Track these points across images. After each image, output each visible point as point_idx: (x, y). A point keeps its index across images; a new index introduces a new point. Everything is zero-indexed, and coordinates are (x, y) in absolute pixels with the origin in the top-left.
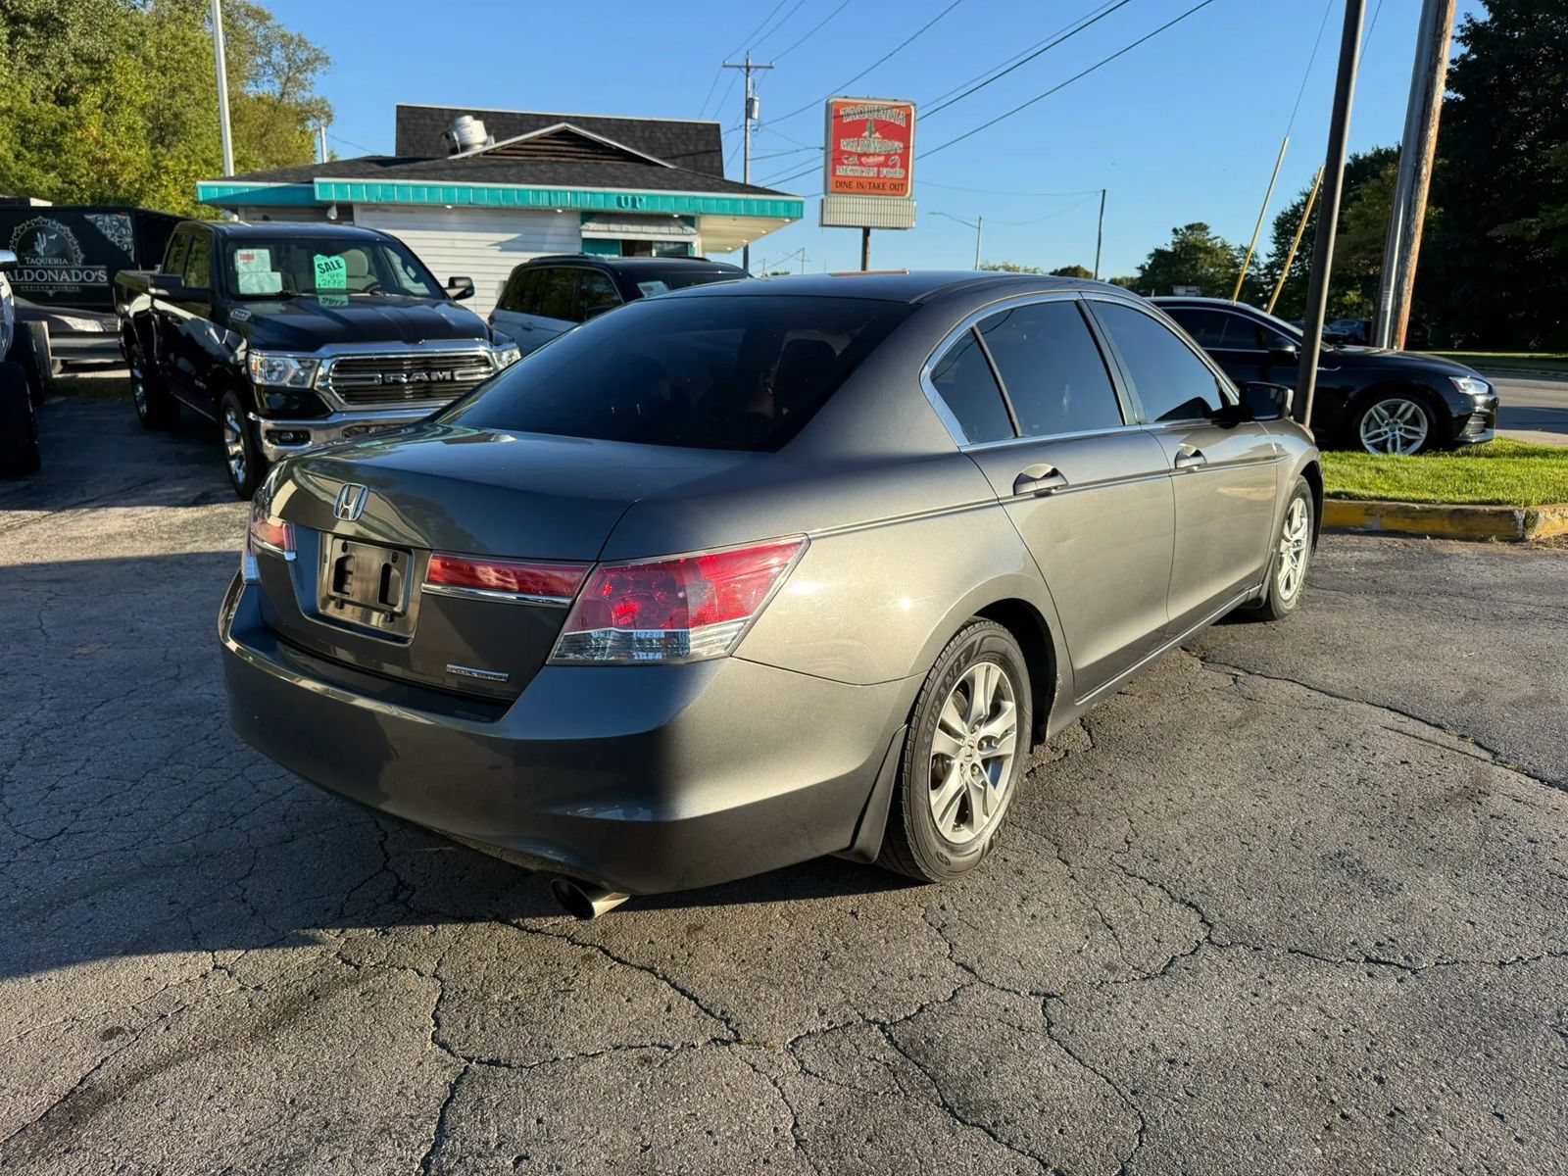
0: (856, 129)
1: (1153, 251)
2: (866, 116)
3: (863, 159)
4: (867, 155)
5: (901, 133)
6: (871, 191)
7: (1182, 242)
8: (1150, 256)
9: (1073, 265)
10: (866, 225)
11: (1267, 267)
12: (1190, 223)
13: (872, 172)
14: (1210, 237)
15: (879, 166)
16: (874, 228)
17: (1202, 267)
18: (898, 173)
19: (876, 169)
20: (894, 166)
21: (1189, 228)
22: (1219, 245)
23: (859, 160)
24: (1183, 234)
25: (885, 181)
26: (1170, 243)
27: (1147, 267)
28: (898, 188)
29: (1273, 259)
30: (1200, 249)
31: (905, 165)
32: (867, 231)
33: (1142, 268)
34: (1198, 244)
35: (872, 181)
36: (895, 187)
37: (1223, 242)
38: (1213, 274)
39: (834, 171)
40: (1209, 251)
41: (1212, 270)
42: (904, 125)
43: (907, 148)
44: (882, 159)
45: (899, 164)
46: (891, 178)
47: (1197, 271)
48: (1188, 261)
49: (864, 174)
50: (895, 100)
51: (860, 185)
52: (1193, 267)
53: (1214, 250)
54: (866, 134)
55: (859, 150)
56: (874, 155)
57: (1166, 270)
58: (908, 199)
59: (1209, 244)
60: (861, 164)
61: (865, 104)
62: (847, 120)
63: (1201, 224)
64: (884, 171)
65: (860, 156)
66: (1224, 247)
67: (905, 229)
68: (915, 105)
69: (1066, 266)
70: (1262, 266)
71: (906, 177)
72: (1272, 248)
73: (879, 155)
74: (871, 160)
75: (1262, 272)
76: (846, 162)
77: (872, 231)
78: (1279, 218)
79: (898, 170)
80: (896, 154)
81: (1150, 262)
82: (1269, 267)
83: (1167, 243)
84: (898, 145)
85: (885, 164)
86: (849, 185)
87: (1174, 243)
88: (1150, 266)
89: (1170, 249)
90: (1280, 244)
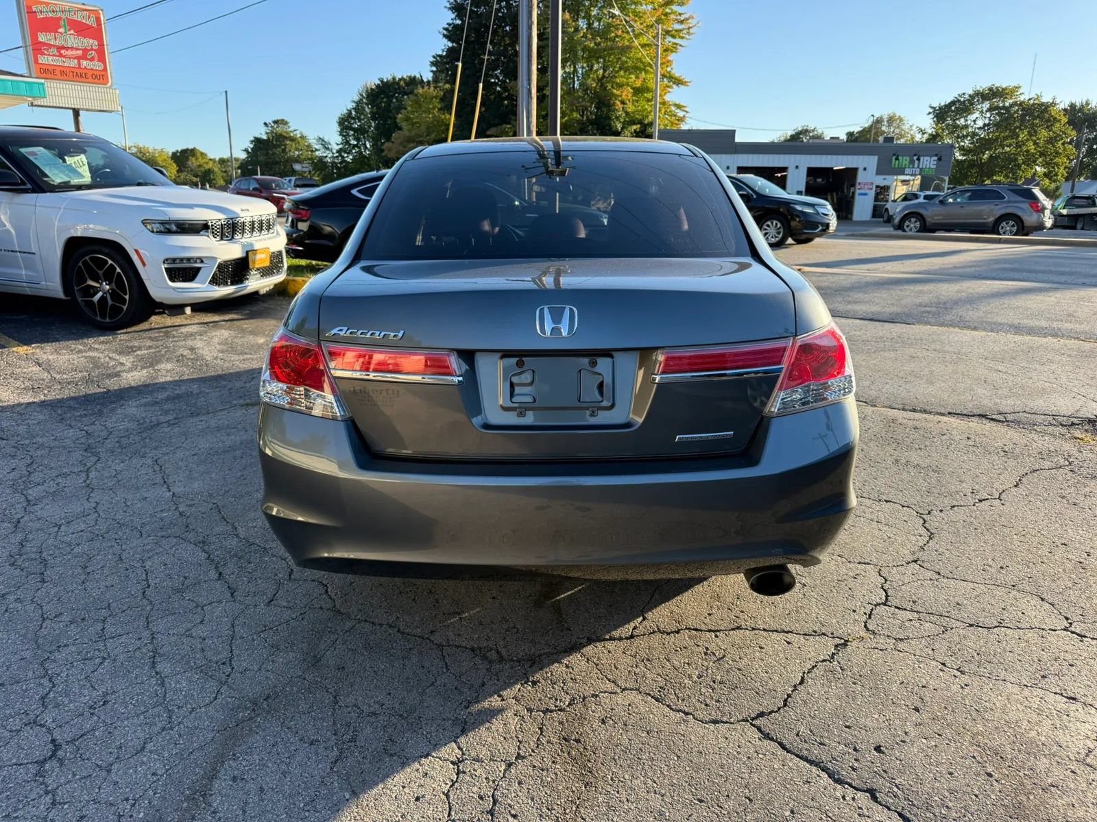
0: (51, 25)
1: (253, 139)
2: (59, 15)
3: (63, 51)
4: (67, 49)
5: (95, 32)
6: (74, 79)
7: (272, 132)
8: (252, 142)
9: (191, 147)
10: (76, 107)
11: (337, 152)
12: (275, 119)
13: (74, 63)
14: (291, 129)
15: (78, 58)
16: (83, 109)
17: (290, 151)
18: (97, 66)
19: (76, 61)
20: (92, 59)
21: (275, 122)
22: (299, 136)
23: (59, 52)
24: (272, 127)
25: (86, 71)
26: (264, 133)
27: (250, 150)
28: (100, 78)
29: (341, 146)
30: (285, 138)
31: (102, 59)
32: (76, 113)
33: (246, 150)
34: (284, 134)
35: (75, 71)
36: (96, 77)
37: (301, 133)
38: (298, 156)
39: (36, 61)
40: (293, 139)
41: (297, 153)
42: (95, 25)
43: (101, 45)
44: (80, 52)
45: (96, 58)
46: (92, 69)
47: (286, 154)
48: (279, 146)
49: (65, 64)
50: (84, 4)
51: (62, 72)
52: (284, 151)
53: (296, 139)
54: (62, 30)
55: (57, 43)
56: (72, 48)
57: (264, 152)
58: (110, 87)
59: (292, 135)
60: (61, 56)
61: (56, 4)
62: (40, 16)
63: (283, 120)
64: (84, 63)
65: (60, 48)
66: (303, 137)
67: (111, 112)
68: (102, 10)
69: (185, 148)
70: (335, 151)
71: (105, 69)
72: (339, 139)
73: (77, 49)
74: (70, 53)
75: (335, 155)
76: (46, 52)
77: (81, 112)
78: (340, 118)
79: (96, 63)
80: (92, 49)
81: (252, 146)
82: (339, 151)
83: (262, 133)
84: (93, 43)
85: (84, 57)
86: (53, 72)
87: (267, 133)
88: (252, 149)
89: (265, 137)
90: (344, 136)
